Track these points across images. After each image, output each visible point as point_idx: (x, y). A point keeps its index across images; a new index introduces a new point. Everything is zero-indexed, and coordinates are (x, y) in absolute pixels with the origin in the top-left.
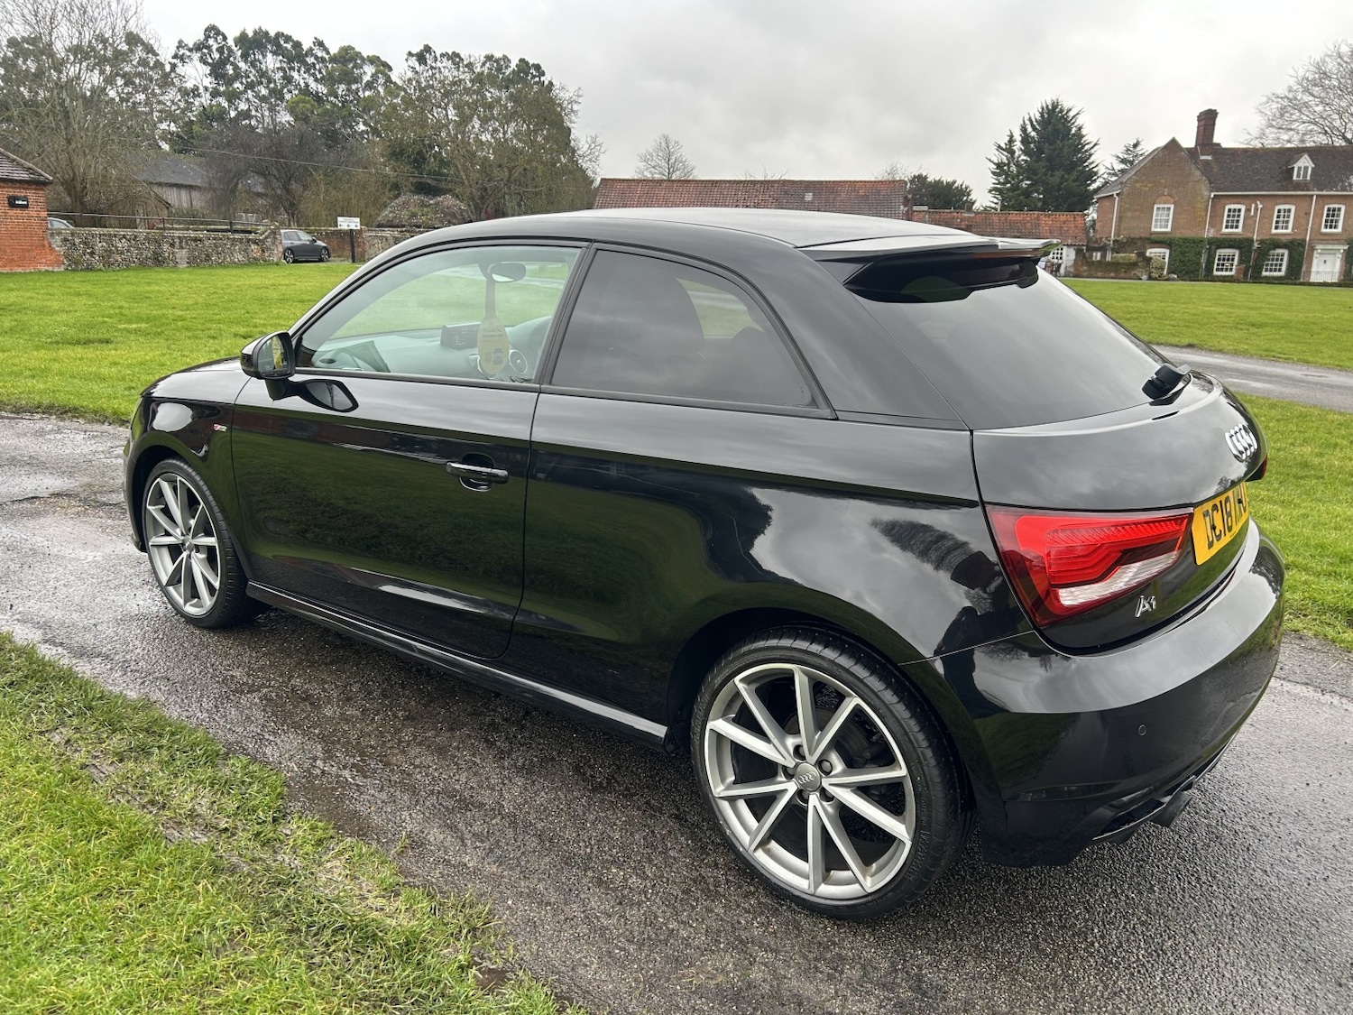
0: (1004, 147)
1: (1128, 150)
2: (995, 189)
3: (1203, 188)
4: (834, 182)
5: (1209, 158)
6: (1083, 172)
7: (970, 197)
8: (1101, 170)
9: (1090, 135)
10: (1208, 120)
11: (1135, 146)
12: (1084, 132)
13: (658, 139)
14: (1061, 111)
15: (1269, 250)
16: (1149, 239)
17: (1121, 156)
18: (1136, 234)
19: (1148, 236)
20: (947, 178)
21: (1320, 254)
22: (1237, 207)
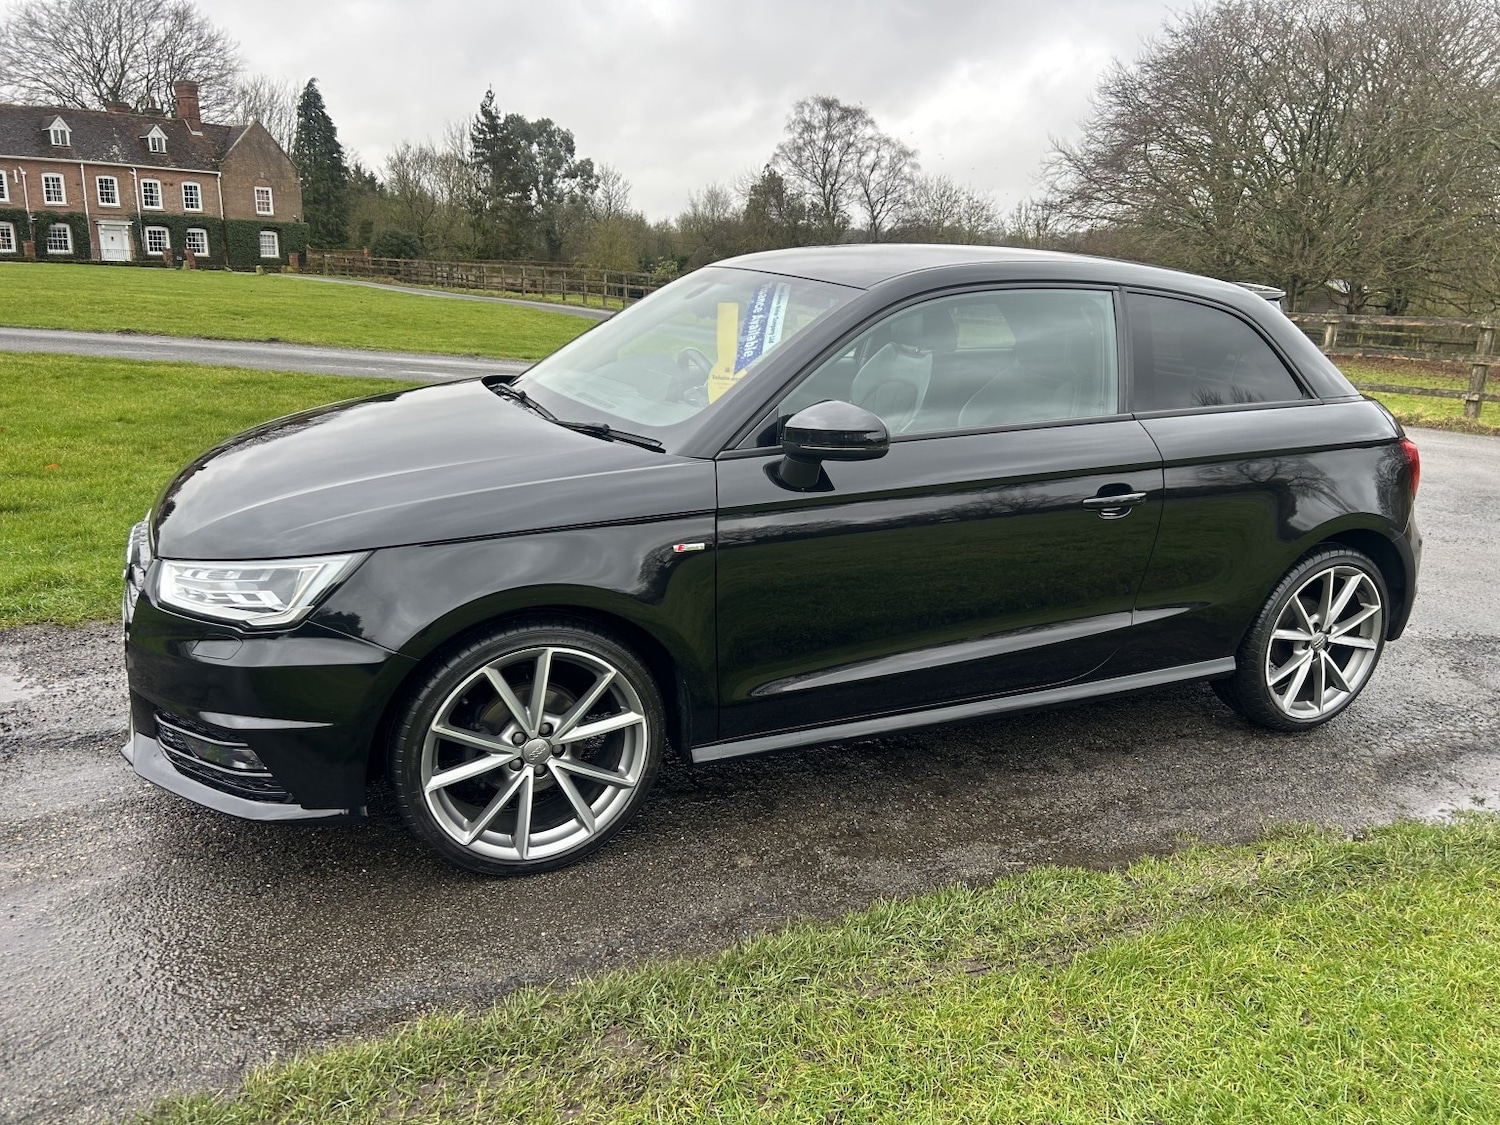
15: (48, 224)
21: (104, 229)
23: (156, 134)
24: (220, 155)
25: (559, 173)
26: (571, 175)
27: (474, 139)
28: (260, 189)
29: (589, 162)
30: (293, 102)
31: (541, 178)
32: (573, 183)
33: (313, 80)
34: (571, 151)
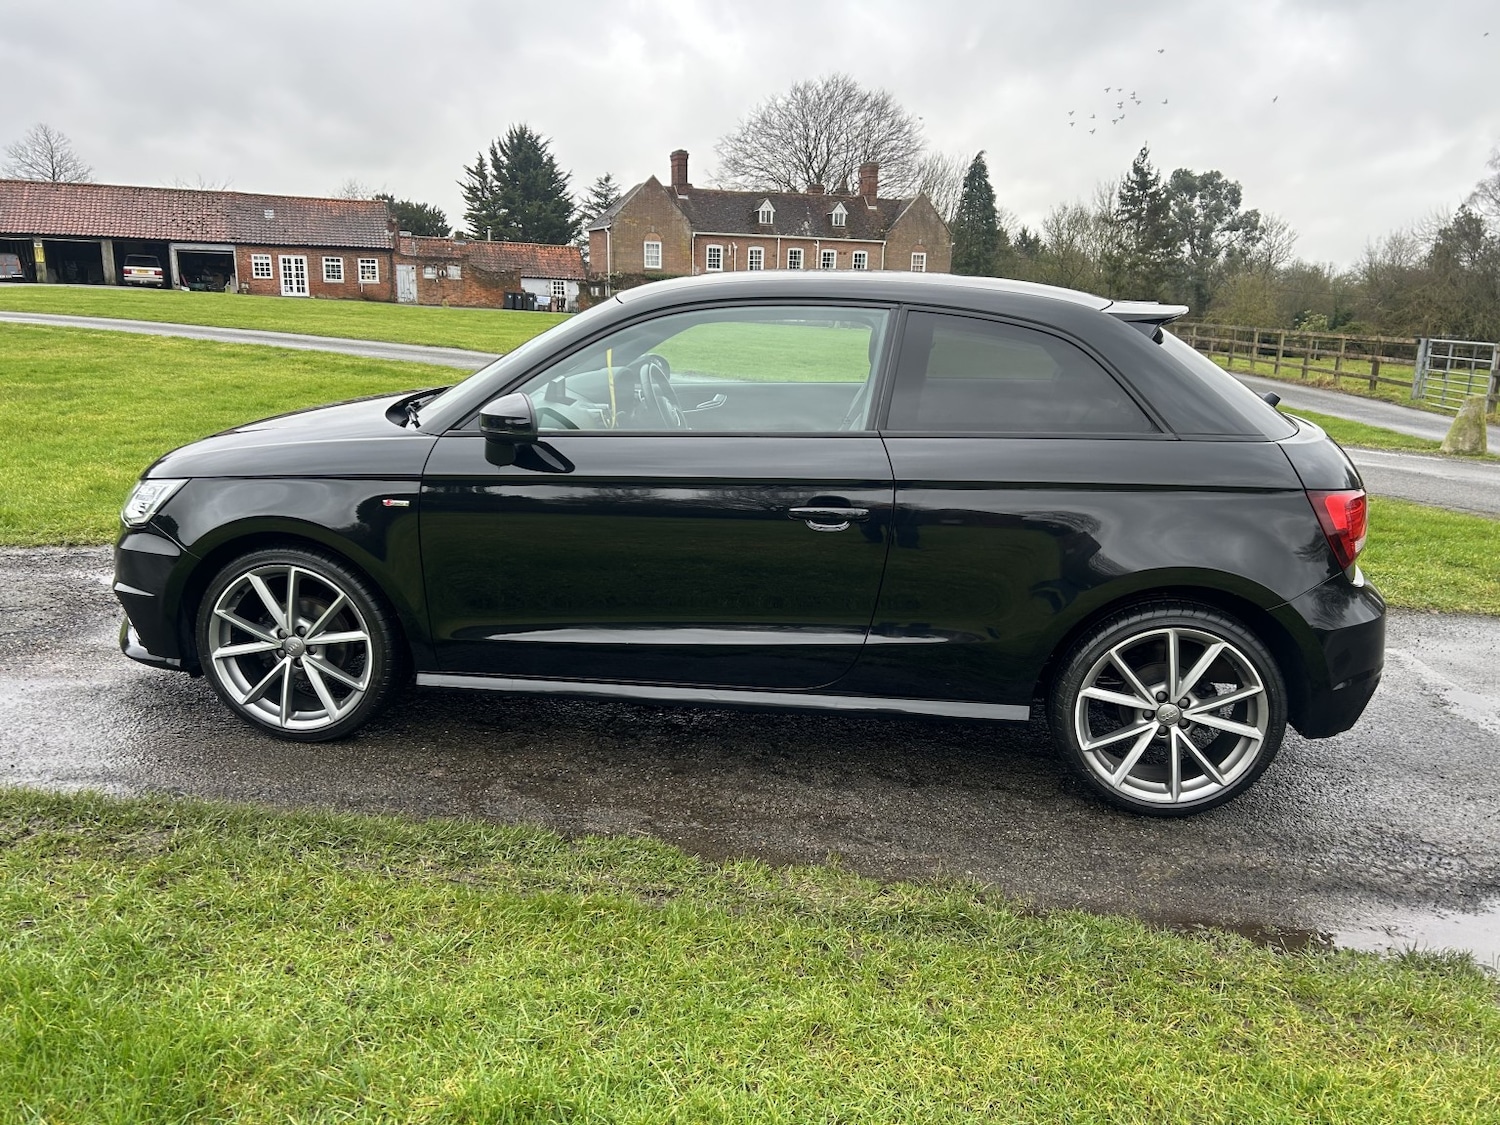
0: (475, 170)
1: (601, 183)
2: (471, 215)
3: (685, 227)
4: (299, 198)
5: (686, 198)
6: (559, 203)
7: (445, 223)
8: (577, 202)
9: (562, 167)
10: (680, 160)
11: (607, 179)
12: (555, 161)
13: (33, 130)
14: (530, 137)
16: (643, 276)
17: (595, 189)
18: (631, 270)
19: (642, 273)
20: (416, 200)
22: (716, 247)
23: (840, 210)
24: (888, 226)
25: (1219, 226)
26: (1233, 228)
27: (1122, 197)
28: (917, 254)
29: (1255, 213)
30: (961, 174)
31: (1197, 233)
32: (1233, 235)
33: (982, 152)
34: (1236, 202)
